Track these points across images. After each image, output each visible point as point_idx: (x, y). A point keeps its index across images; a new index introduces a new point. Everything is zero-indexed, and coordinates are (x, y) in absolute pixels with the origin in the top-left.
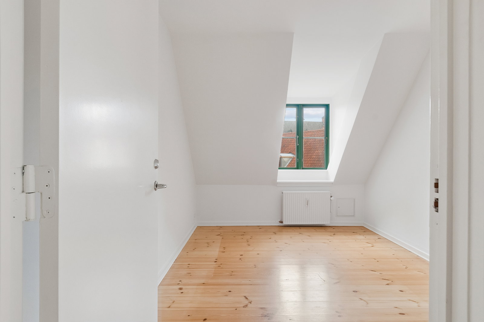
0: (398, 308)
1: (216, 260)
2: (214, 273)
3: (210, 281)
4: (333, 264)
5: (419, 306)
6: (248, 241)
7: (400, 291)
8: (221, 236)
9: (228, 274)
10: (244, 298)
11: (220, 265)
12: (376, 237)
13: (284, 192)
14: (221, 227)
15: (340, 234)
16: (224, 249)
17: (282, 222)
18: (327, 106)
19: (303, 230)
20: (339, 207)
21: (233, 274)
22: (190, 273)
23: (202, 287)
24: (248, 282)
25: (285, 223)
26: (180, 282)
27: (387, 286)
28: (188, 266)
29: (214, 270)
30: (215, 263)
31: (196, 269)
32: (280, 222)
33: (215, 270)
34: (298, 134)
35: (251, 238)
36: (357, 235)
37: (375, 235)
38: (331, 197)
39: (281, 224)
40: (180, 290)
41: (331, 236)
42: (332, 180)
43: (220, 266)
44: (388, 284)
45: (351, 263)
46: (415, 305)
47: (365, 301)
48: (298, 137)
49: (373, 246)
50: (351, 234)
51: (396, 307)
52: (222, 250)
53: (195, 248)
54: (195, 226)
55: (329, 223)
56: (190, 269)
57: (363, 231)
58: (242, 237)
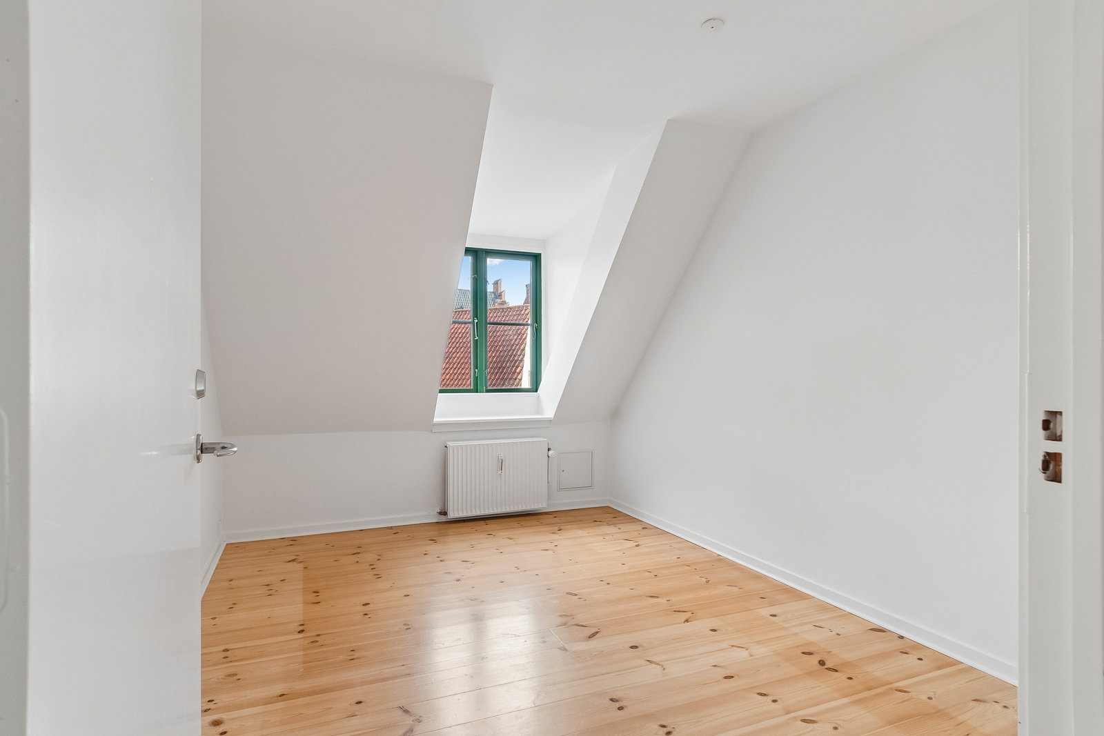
0: (719, 666)
1: (301, 628)
2: (305, 663)
3: (299, 686)
4: (576, 595)
5: (751, 656)
6: (372, 567)
7: (712, 630)
8: (301, 562)
9: (341, 657)
10: (399, 712)
11: (317, 639)
12: (640, 527)
13: (450, 444)
14: (294, 539)
15: (570, 527)
16: (315, 596)
17: (444, 513)
18: (536, 258)
19: (493, 525)
20: (563, 471)
21: (356, 655)
22: (235, 675)
23: (280, 705)
24: (399, 668)
25: (452, 515)
26: (211, 705)
27: (686, 623)
28: (225, 654)
29: (301, 653)
30: (301, 635)
31: (252, 658)
32: (440, 513)
33: (304, 655)
34: (476, 315)
35: (379, 557)
36: (602, 527)
37: (633, 522)
38: (549, 450)
39: (443, 519)
40: (217, 727)
41: (554, 533)
42: (549, 413)
43: (317, 641)
44: (687, 621)
45: (608, 586)
46: (743, 654)
47: (658, 664)
48: (476, 321)
49: (637, 546)
50: (591, 524)
51: (715, 666)
52: (312, 597)
53: (234, 604)
54: (220, 545)
55: (544, 505)
56: (231, 664)
57: (612, 516)
58: (354, 558)
